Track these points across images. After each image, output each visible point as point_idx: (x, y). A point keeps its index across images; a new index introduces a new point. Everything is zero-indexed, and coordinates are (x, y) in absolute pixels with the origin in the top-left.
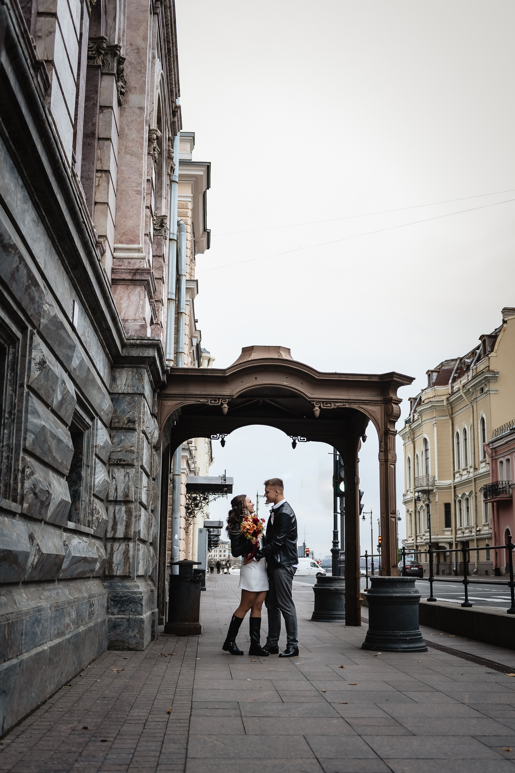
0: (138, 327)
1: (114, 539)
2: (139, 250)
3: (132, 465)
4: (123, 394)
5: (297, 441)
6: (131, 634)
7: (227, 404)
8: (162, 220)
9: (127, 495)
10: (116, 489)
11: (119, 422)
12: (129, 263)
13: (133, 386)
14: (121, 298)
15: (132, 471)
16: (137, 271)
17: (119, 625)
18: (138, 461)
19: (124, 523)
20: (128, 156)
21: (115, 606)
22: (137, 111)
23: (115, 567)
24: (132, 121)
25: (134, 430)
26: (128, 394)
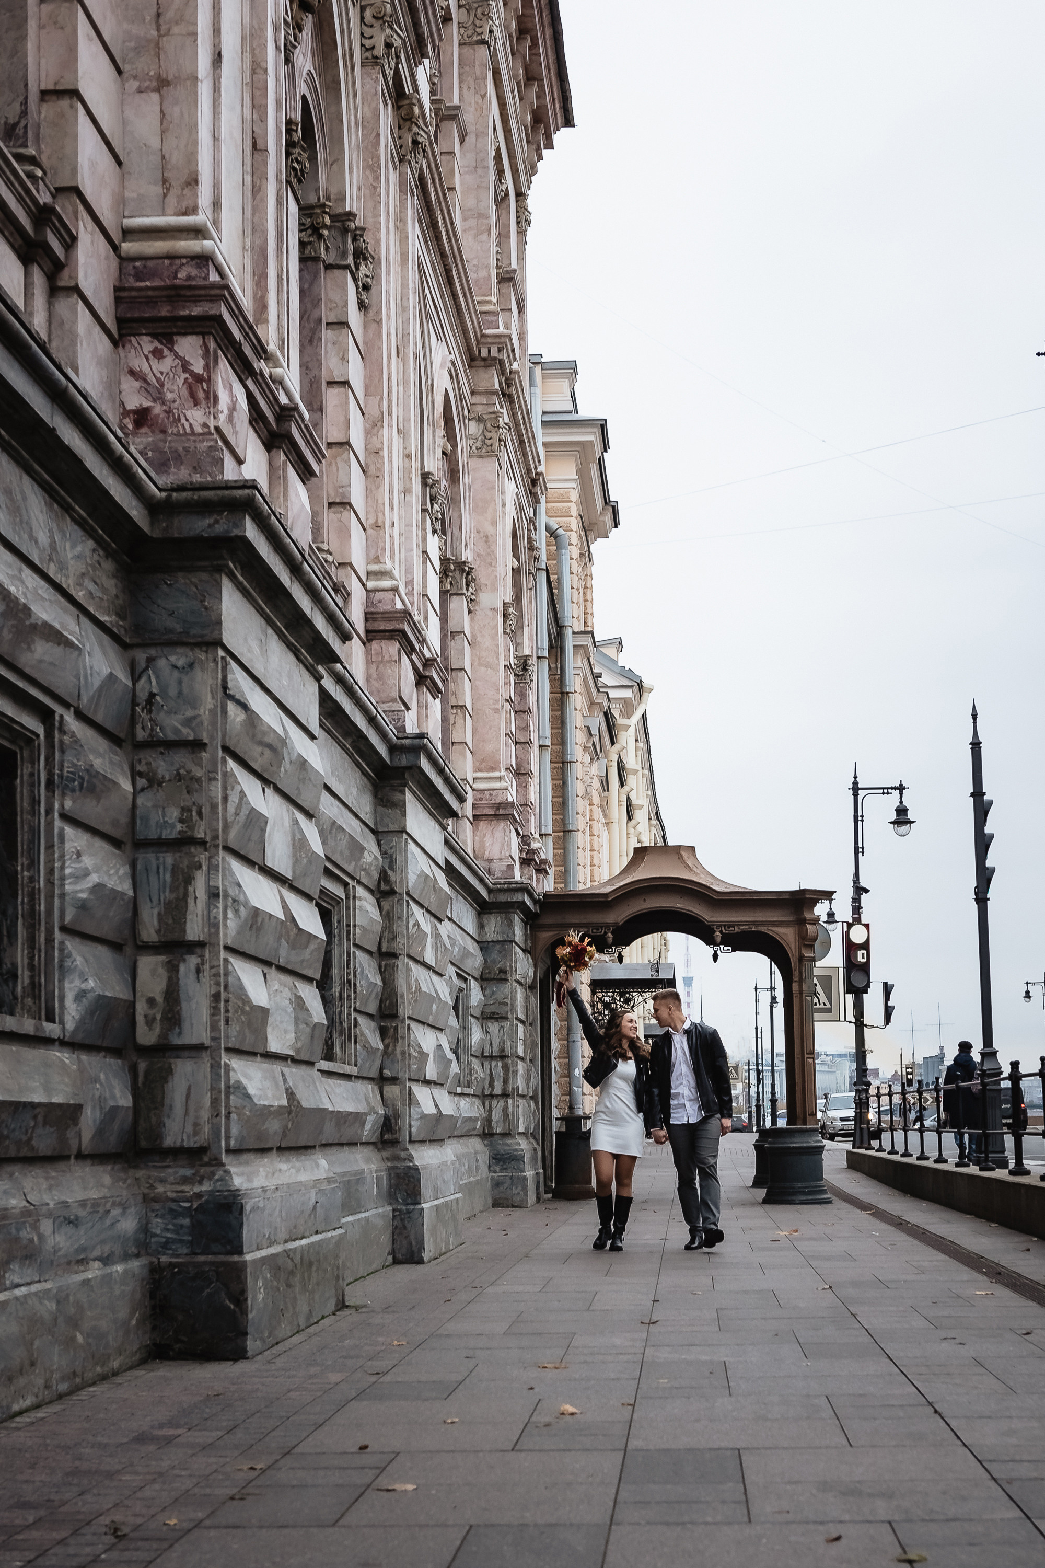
0: (505, 868)
1: (492, 1096)
2: (500, 779)
3: (506, 1018)
4: (493, 941)
5: (719, 952)
6: (514, 1191)
7: (612, 933)
8: (525, 661)
9: (502, 1050)
10: (491, 1044)
11: (490, 973)
12: (491, 795)
13: (503, 933)
14: (484, 835)
15: (506, 1025)
16: (499, 805)
17: (502, 1183)
18: (512, 1014)
19: (501, 1079)
20: (483, 669)
21: (497, 1164)
22: (490, 613)
23: (494, 1124)
24: (485, 626)
25: (507, 980)
26: (498, 942)
